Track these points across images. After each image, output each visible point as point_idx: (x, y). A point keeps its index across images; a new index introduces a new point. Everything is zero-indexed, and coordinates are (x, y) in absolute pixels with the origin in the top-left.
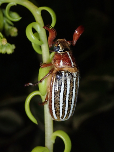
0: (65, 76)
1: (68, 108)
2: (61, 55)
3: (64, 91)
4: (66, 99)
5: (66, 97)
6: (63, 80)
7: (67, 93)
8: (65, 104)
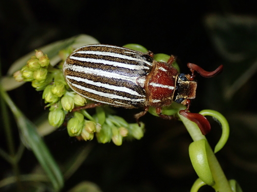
0: (145, 65)
1: (90, 63)
2: (174, 77)
3: (122, 59)
4: (107, 60)
5: (111, 61)
6: (139, 60)
7: (117, 63)
8: (99, 59)
